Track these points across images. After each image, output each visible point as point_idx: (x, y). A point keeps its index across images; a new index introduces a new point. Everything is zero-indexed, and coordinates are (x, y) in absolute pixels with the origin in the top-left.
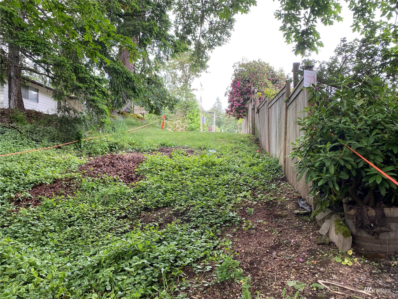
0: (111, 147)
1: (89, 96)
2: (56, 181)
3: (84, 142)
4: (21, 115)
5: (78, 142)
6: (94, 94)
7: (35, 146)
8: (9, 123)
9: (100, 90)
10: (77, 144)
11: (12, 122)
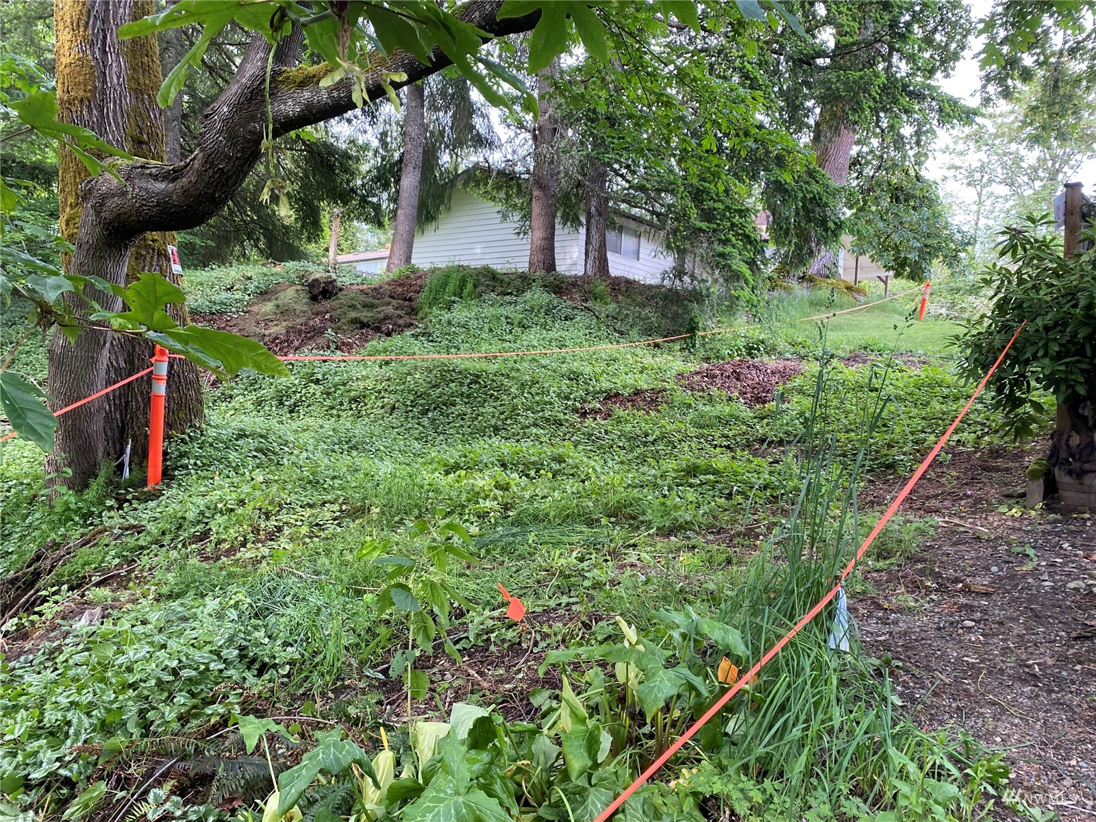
0: (752, 348)
1: (716, 246)
2: (638, 392)
3: (703, 337)
4: (602, 287)
5: (691, 337)
6: (726, 242)
7: (618, 342)
8: (583, 300)
9: (740, 231)
10: (689, 341)
11: (586, 300)
